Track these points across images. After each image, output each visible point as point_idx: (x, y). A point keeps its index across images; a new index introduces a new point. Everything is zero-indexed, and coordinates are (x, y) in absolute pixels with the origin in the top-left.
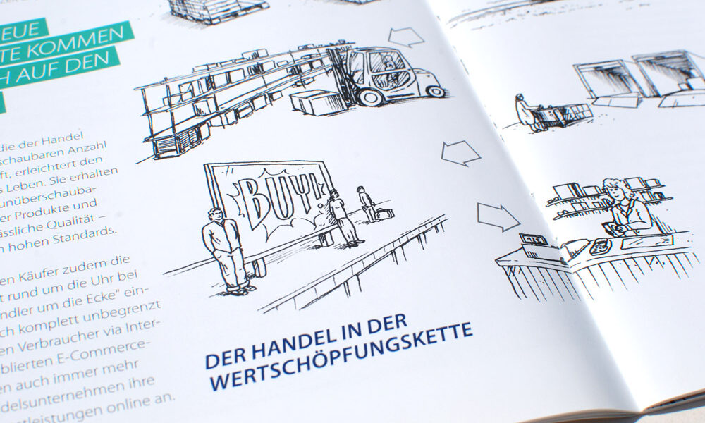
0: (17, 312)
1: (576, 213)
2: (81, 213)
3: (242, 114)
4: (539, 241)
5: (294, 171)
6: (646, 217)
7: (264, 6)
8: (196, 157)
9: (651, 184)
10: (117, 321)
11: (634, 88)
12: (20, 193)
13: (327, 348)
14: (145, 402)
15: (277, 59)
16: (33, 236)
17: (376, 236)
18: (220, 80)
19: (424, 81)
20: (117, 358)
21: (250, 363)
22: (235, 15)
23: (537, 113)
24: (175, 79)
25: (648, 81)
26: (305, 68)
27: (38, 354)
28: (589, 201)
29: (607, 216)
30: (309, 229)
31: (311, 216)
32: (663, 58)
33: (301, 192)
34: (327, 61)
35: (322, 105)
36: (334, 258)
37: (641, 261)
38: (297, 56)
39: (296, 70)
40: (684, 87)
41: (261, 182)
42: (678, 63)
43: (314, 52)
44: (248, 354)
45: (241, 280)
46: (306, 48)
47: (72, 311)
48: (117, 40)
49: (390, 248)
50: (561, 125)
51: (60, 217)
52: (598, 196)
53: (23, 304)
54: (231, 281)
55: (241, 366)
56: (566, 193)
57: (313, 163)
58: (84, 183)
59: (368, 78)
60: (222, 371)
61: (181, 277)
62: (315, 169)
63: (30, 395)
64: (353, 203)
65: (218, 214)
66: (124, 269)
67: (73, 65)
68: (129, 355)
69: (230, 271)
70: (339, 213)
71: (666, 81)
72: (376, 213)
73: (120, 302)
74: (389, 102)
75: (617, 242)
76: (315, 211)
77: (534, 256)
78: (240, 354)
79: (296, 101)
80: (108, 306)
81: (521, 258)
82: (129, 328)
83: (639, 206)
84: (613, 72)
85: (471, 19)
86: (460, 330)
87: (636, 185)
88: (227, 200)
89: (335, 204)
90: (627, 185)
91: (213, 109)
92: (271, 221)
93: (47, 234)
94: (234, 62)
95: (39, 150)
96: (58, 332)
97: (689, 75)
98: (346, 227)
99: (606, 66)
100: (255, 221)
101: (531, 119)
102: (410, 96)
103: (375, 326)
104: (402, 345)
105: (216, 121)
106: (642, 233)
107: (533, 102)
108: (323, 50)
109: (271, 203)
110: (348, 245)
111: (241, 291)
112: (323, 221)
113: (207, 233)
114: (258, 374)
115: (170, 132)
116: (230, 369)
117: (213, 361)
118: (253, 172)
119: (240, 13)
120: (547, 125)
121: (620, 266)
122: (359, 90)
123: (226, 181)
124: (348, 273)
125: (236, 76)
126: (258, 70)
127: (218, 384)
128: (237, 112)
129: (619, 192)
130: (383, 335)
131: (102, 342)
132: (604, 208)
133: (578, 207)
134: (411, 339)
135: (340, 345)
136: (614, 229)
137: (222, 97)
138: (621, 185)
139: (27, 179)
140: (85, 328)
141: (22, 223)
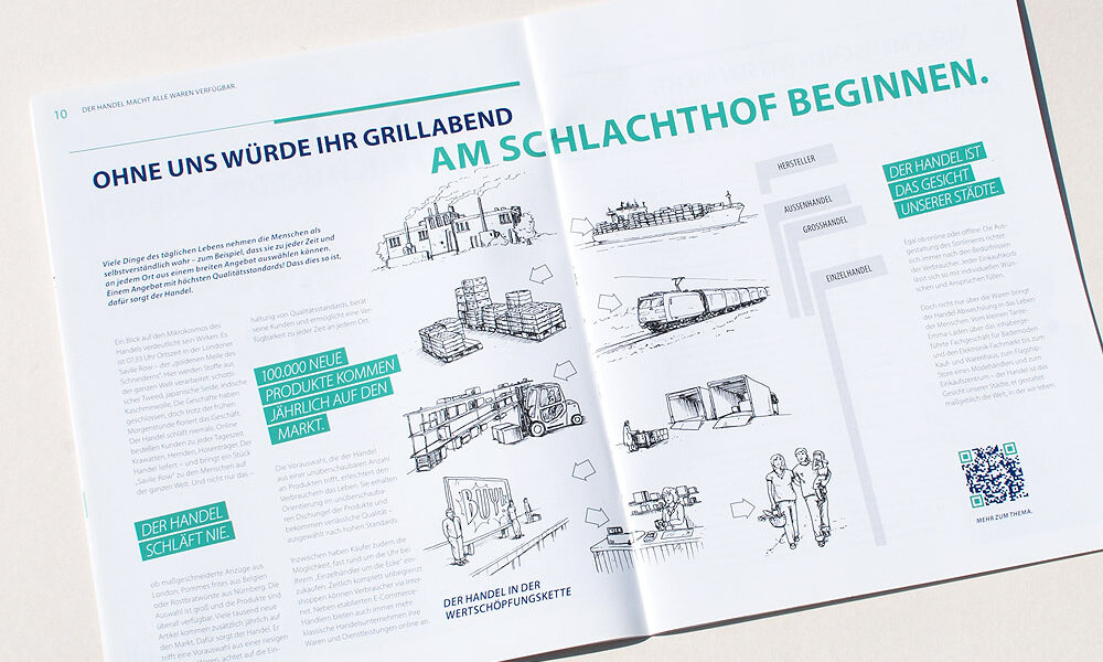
0: (352, 571)
1: (642, 513)
2: (379, 508)
3: (464, 441)
4: (618, 531)
5: (492, 485)
6: (681, 517)
7: (480, 346)
8: (440, 471)
9: (692, 491)
10: (401, 578)
11: (701, 413)
12: (345, 493)
13: (501, 599)
14: (416, 624)
15: (485, 396)
16: (356, 523)
17: (531, 531)
18: (452, 412)
19: (572, 410)
20: (402, 599)
21: (465, 605)
22: (462, 354)
23: (634, 438)
24: (426, 409)
25: (713, 404)
26: (502, 404)
27: (366, 595)
28: (651, 504)
29: (658, 515)
30: (497, 526)
31: (498, 518)
32: (729, 383)
33: (495, 501)
34: (515, 399)
35: (510, 436)
36: (509, 545)
37: (670, 547)
38: (498, 393)
39: (496, 407)
40: (735, 409)
41: (474, 492)
42: (736, 388)
43: (507, 390)
44: (464, 600)
45: (462, 556)
46: (503, 386)
47: (379, 571)
48: (391, 372)
49: (537, 540)
50: (647, 447)
51: (370, 510)
52: (657, 500)
53: (355, 565)
54: (457, 557)
55: (460, 606)
56: (639, 498)
57: (502, 480)
58: (379, 487)
59: (538, 413)
60: (452, 609)
61: (432, 552)
62: (502, 485)
63: (361, 618)
64: (521, 509)
65: (451, 514)
66: (404, 546)
67: (366, 391)
68: (408, 598)
69: (456, 550)
70: (513, 517)
71: (724, 404)
72: (533, 516)
73: (402, 567)
74: (549, 432)
75: (660, 534)
76: (500, 514)
77: (613, 543)
78: (460, 600)
79: (495, 431)
80: (396, 568)
81: (605, 546)
82: (408, 582)
83: (680, 507)
84: (690, 399)
85: (608, 352)
86: (565, 591)
87: (682, 492)
88: (455, 503)
89: (511, 510)
90: (676, 492)
91: (448, 436)
92: (478, 519)
93: (362, 521)
94: (461, 397)
95: (352, 460)
96: (374, 583)
97: (741, 398)
98: (516, 524)
99: (687, 394)
100: (470, 518)
101: (630, 441)
102: (561, 426)
103: (524, 587)
104: (537, 599)
105: (450, 445)
106: (676, 527)
107: (634, 427)
108: (513, 388)
109: (478, 506)
110: (516, 538)
111: (461, 563)
112: (505, 521)
113: (445, 525)
114: (468, 612)
115: (424, 452)
116: (455, 608)
117: (447, 603)
118: (469, 485)
119: (465, 353)
120: (639, 446)
121: (658, 550)
122: (532, 423)
123: (455, 488)
124: (514, 555)
125: (462, 410)
126: (474, 405)
127: (450, 615)
128: (462, 439)
129: (671, 497)
130: (528, 593)
131: (394, 590)
132: (659, 510)
133: (644, 509)
134: (541, 596)
135: (506, 598)
136: (661, 525)
137: (454, 425)
138: (673, 492)
139: (349, 482)
140: (386, 581)
141: (349, 513)
